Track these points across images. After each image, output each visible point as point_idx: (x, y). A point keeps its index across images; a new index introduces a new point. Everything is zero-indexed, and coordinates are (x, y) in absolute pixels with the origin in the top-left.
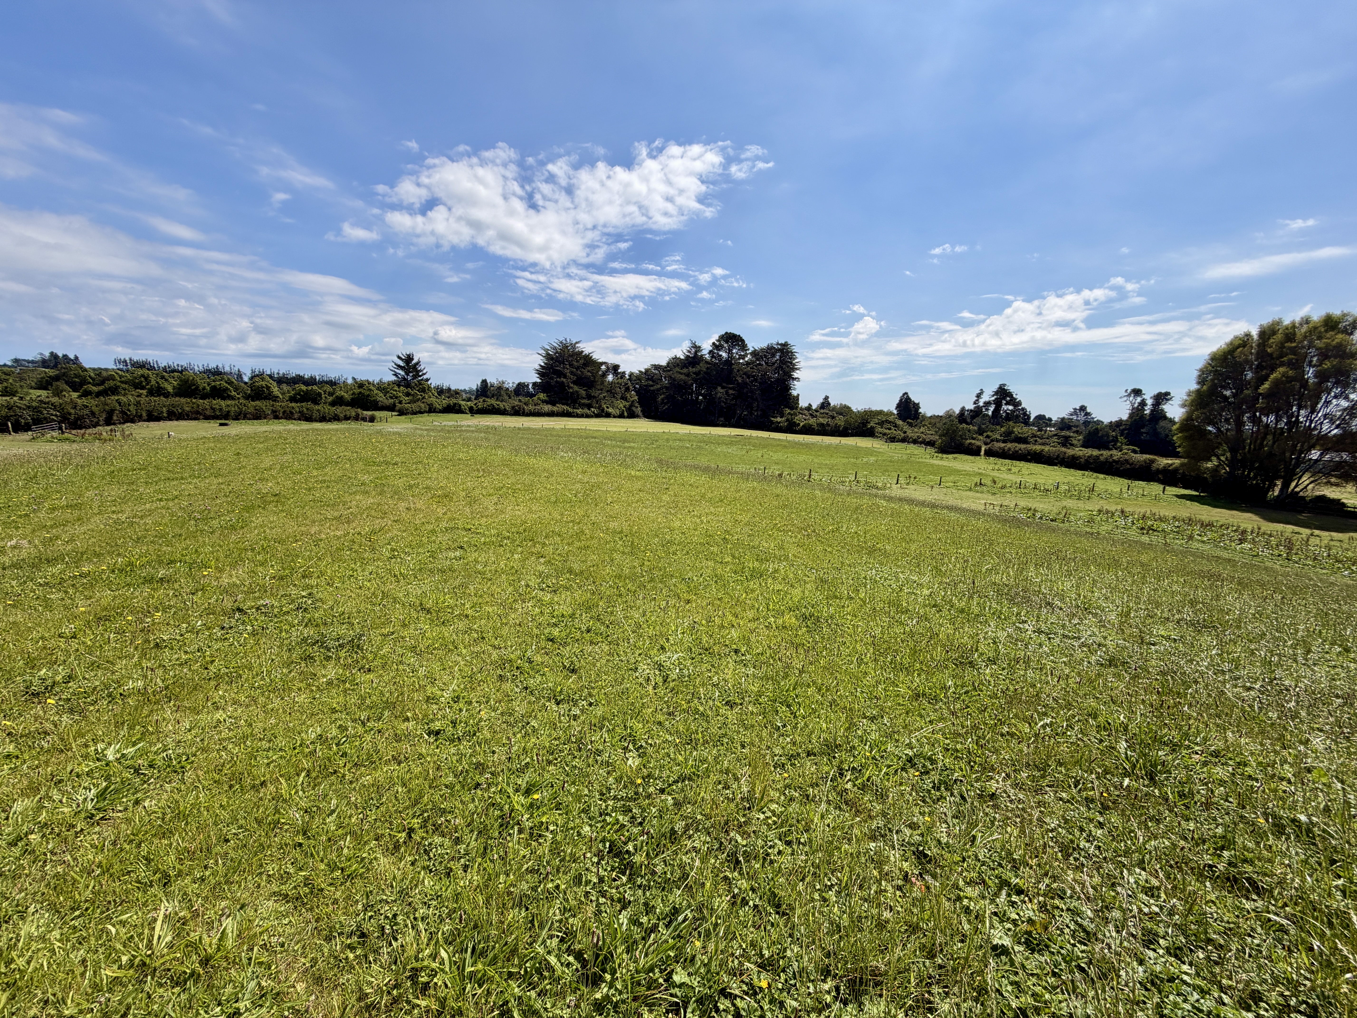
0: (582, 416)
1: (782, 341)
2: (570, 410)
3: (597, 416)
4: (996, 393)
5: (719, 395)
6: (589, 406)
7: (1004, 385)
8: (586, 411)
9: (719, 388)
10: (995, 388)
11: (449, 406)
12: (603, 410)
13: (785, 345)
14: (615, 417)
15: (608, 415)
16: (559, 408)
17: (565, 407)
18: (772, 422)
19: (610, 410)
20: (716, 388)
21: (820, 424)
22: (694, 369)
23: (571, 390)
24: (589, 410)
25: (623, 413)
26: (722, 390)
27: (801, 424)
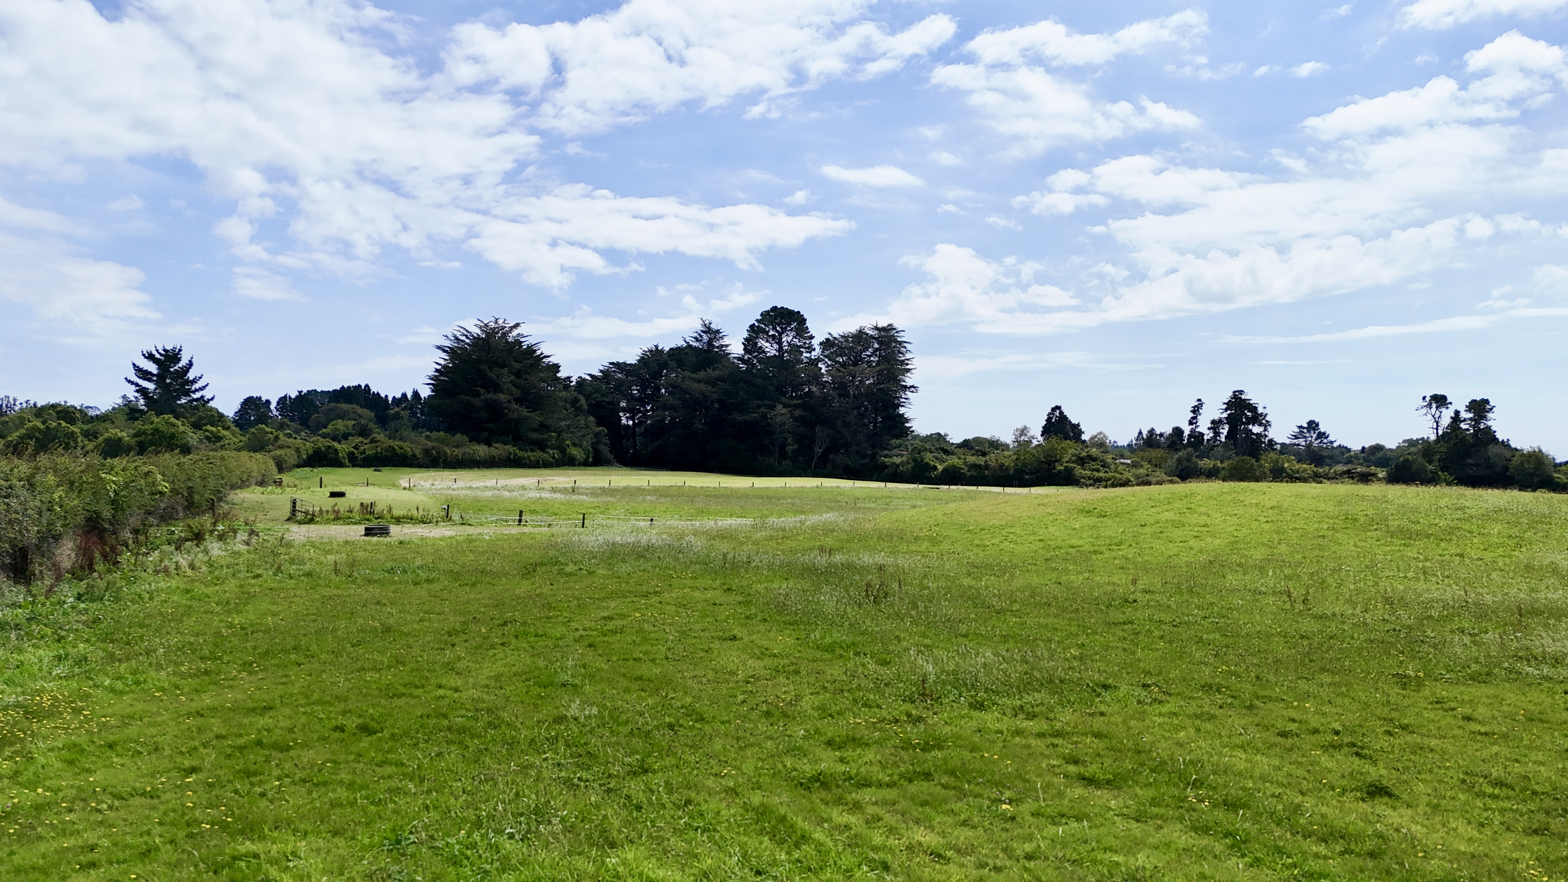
0: (536, 465)
1: (883, 323)
2: (521, 454)
3: (559, 464)
4: (1229, 405)
5: (778, 420)
6: (542, 446)
7: (1241, 392)
8: (538, 454)
9: (779, 407)
10: (1227, 396)
11: (318, 452)
12: (563, 451)
13: (889, 328)
14: (579, 465)
15: (571, 462)
16: (499, 450)
17: (511, 448)
18: (885, 466)
19: (575, 452)
20: (773, 408)
21: (975, 466)
22: (717, 372)
23: (515, 416)
24: (544, 452)
25: (588, 457)
26: (784, 411)
27: (939, 467)
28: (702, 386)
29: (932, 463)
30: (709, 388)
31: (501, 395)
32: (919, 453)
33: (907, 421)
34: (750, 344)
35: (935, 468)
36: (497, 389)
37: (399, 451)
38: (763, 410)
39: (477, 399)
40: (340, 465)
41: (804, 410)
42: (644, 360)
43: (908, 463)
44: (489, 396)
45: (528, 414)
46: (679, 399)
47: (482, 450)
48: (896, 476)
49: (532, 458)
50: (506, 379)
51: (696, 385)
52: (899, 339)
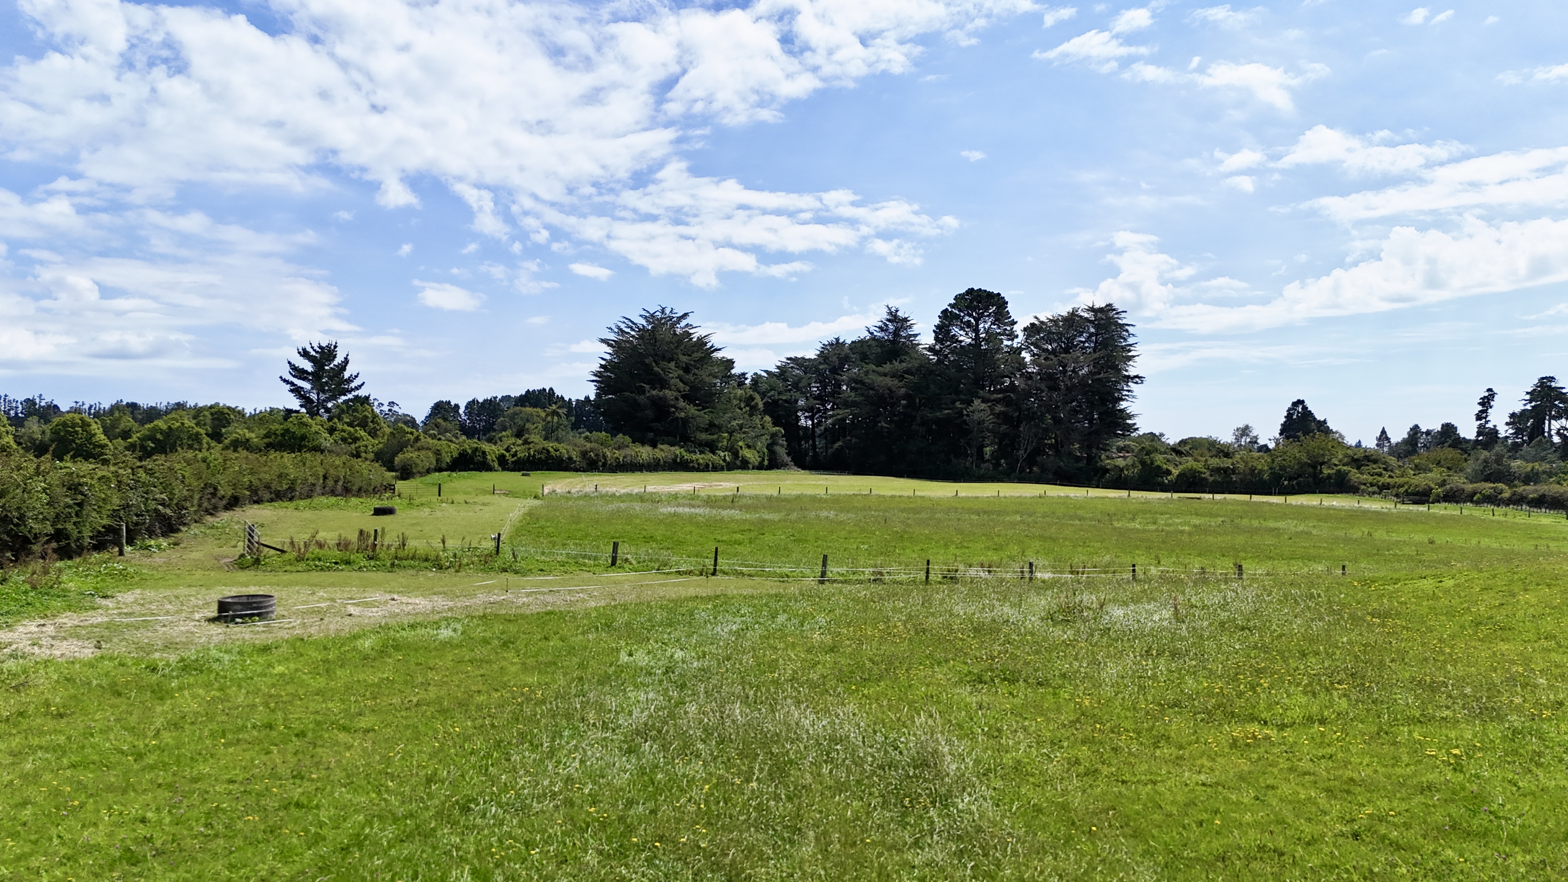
0: (705, 468)
2: (687, 456)
3: (730, 467)
5: (976, 416)
6: (712, 447)
7: (1551, 379)
8: (709, 456)
9: (977, 402)
11: (463, 455)
12: (736, 454)
14: (753, 469)
15: (745, 465)
16: (664, 452)
17: (677, 450)
19: (748, 454)
20: (969, 403)
21: (1218, 470)
22: (904, 365)
23: (683, 415)
24: (714, 454)
25: (763, 460)
26: (983, 406)
27: (1174, 471)
28: (888, 381)
29: (1165, 466)
30: (896, 382)
31: (667, 391)
32: (1148, 453)
33: (1130, 417)
34: (942, 332)
35: (1169, 472)
36: (663, 384)
37: (553, 453)
38: (958, 404)
39: (642, 397)
40: (489, 469)
41: (1007, 406)
42: (824, 355)
43: (1133, 466)
44: (654, 392)
45: (697, 413)
46: (862, 395)
47: (645, 453)
48: (1119, 482)
49: (701, 461)
50: (674, 374)
51: (881, 378)
52: (1120, 321)
